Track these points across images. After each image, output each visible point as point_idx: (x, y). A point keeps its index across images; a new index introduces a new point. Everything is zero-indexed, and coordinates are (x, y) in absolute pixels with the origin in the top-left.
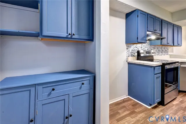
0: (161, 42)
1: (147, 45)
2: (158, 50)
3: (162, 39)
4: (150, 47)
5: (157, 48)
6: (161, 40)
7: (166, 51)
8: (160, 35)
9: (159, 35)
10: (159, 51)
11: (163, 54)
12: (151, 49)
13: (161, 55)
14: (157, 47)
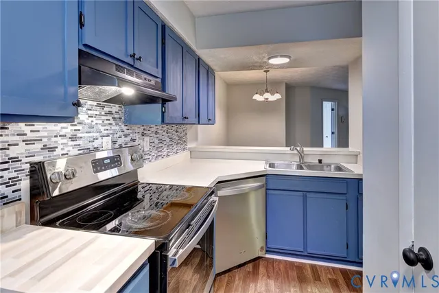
0: (163, 113)
1: (112, 121)
2: (157, 141)
3: (164, 101)
4: (127, 132)
5: (153, 134)
6: (163, 106)
7: (180, 138)
8: (156, 82)
9: (153, 83)
10: (161, 141)
11: (175, 150)
12: (128, 139)
13: (167, 155)
14: (154, 129)
